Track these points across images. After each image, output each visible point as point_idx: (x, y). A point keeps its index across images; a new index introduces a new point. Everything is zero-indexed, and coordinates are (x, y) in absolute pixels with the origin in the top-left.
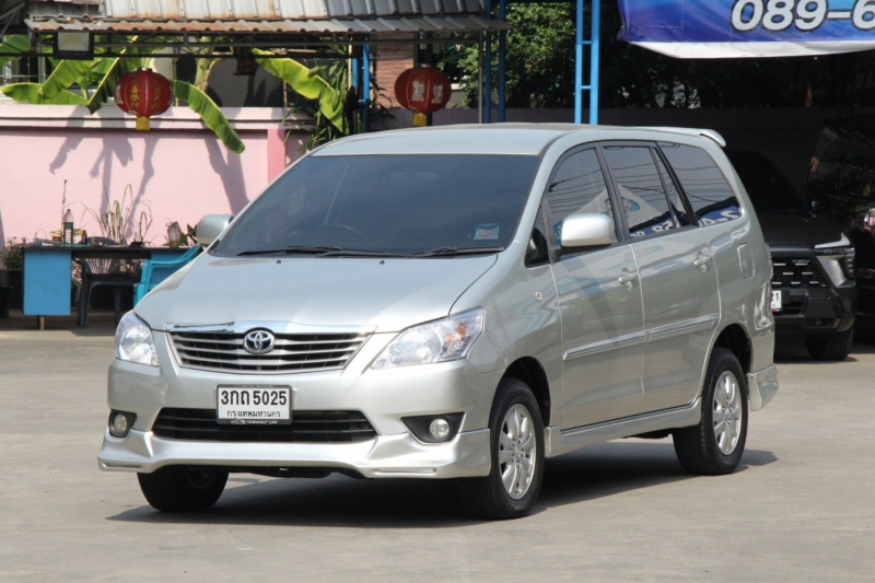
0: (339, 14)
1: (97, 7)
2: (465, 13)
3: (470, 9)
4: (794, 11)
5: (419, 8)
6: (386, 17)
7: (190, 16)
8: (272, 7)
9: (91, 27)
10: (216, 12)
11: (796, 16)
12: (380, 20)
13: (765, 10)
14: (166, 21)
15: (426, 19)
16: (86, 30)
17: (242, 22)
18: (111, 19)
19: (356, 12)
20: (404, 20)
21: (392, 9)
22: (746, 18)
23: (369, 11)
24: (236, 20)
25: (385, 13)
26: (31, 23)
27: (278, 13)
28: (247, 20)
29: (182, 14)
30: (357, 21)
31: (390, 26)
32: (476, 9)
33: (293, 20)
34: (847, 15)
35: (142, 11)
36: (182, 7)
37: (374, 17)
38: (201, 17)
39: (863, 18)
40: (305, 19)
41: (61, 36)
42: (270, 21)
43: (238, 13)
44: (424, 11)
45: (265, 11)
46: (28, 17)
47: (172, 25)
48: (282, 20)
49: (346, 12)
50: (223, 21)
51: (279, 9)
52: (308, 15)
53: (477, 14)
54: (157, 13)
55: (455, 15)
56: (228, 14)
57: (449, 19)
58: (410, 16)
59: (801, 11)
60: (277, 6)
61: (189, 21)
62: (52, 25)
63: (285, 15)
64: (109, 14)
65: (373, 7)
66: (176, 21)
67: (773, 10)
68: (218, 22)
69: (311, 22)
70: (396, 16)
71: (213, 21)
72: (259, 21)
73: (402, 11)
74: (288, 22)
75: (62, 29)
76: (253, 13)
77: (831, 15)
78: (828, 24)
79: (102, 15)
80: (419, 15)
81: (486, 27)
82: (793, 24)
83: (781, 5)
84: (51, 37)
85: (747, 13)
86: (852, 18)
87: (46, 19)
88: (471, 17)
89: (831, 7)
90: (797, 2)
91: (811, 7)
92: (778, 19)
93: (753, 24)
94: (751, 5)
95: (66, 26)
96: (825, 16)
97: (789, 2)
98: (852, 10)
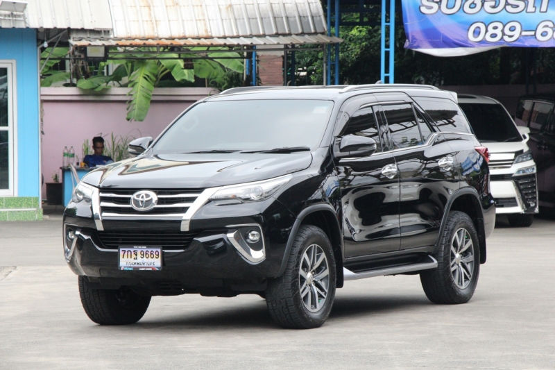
0: (245, 34)
1: (108, 31)
2: (316, 33)
3: (318, 31)
4: (503, 31)
5: (290, 30)
6: (271, 36)
7: (160, 36)
8: (206, 31)
9: (107, 43)
10: (175, 34)
11: (504, 34)
12: (267, 37)
13: (487, 31)
14: (147, 39)
15: (294, 36)
16: (103, 45)
17: (190, 39)
18: (116, 39)
19: (254, 34)
20: (281, 37)
21: (274, 32)
22: (476, 35)
23: (261, 33)
24: (186, 38)
25: (270, 33)
26: (71, 41)
27: (210, 34)
28: (193, 38)
29: (156, 35)
30: (255, 38)
31: (274, 41)
32: (322, 31)
33: (219, 38)
34: (533, 33)
35: (134, 33)
36: (156, 31)
37: (264, 36)
38: (167, 37)
39: (542, 35)
40: (225, 37)
41: (88, 49)
42: (206, 38)
43: (187, 35)
44: (293, 32)
45: (202, 33)
46: (69, 38)
47: (151, 42)
48: (213, 38)
49: (248, 33)
50: (180, 39)
51: (211, 32)
52: (227, 35)
53: (323, 33)
54: (142, 35)
55: (310, 34)
56: (182, 35)
57: (307, 36)
58: (284, 35)
59: (507, 31)
60: (209, 30)
61: (160, 39)
62: (84, 43)
63: (214, 35)
64: (116, 36)
65: (264, 30)
66: (153, 39)
67: (491, 31)
68: (176, 40)
69: (228, 39)
70: (277, 35)
71: (173, 39)
72: (199, 38)
73: (280, 32)
74: (216, 39)
75: (90, 45)
76: (196, 34)
77: (524, 33)
78: (521, 38)
79: (112, 36)
80: (290, 34)
81: (328, 41)
82: (502, 38)
83: (495, 28)
84: (83, 49)
85: (477, 33)
86: (535, 35)
87: (81, 39)
88: (319, 35)
89: (524, 29)
90: (504, 26)
91: (512, 29)
92: (494, 36)
93: (480, 38)
94: (479, 27)
95: (93, 43)
96: (520, 34)
97: (500, 26)
98: (535, 31)
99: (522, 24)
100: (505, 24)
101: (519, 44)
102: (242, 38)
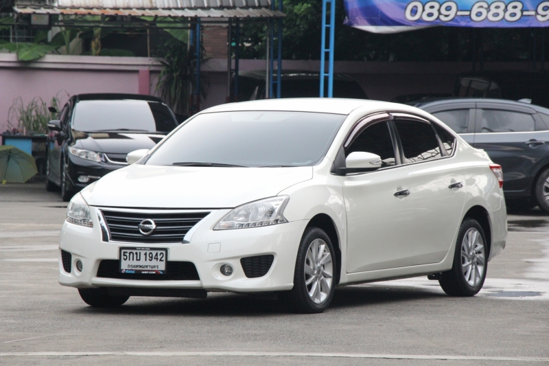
0: (189, 6)
2: (260, 7)
3: (262, 5)
4: (439, 10)
5: (234, 3)
6: (216, 8)
7: (105, 6)
8: (151, 2)
9: (51, 11)
10: (120, 4)
11: (440, 13)
12: (212, 10)
13: (424, 10)
14: (92, 9)
15: (238, 9)
16: (48, 13)
17: (134, 10)
18: (60, 7)
19: (198, 6)
20: (225, 10)
21: (219, 4)
22: (413, 14)
23: (206, 5)
24: (131, 9)
25: (214, 5)
26: (16, 8)
27: (154, 5)
28: (138, 9)
29: (101, 5)
30: (199, 10)
31: (218, 13)
32: (266, 4)
33: (164, 9)
34: (468, 13)
35: (78, 2)
36: (100, 1)
37: (209, 8)
38: (111, 6)
39: (476, 15)
40: (169, 9)
41: (33, 17)
42: (150, 9)
43: (132, 5)
44: (237, 5)
45: (147, 4)
46: (14, 5)
47: (95, 11)
48: (157, 9)
49: (193, 5)
50: (124, 9)
51: (155, 3)
52: (171, 6)
53: (267, 7)
54: (87, 4)
55: (254, 7)
56: (126, 6)
57: (251, 10)
58: (229, 8)
59: (443, 11)
61: (105, 9)
62: (29, 10)
63: (158, 6)
64: (60, 4)
65: (208, 3)
66: (97, 8)
67: (428, 10)
68: (121, 10)
69: (173, 10)
70: (221, 8)
71: (118, 9)
72: (144, 9)
73: (225, 4)
74: (160, 10)
75: (34, 13)
76: (141, 5)
77: (459, 13)
78: (457, 18)
79: (56, 5)
80: (234, 7)
81: (272, 15)
82: (438, 18)
83: (432, 7)
84: (28, 17)
85: (414, 12)
86: (470, 15)
87: (25, 7)
88: (263, 9)
89: (459, 9)
90: (441, 6)
91: (448, 9)
92: (430, 15)
93: (417, 17)
94: (416, 7)
95: (37, 11)
96: (456, 14)
97: (437, 5)
98: (470, 11)
99: (458, 4)
100: (441, 3)
101: (454, 24)
102: (186, 10)
